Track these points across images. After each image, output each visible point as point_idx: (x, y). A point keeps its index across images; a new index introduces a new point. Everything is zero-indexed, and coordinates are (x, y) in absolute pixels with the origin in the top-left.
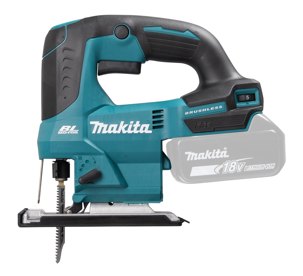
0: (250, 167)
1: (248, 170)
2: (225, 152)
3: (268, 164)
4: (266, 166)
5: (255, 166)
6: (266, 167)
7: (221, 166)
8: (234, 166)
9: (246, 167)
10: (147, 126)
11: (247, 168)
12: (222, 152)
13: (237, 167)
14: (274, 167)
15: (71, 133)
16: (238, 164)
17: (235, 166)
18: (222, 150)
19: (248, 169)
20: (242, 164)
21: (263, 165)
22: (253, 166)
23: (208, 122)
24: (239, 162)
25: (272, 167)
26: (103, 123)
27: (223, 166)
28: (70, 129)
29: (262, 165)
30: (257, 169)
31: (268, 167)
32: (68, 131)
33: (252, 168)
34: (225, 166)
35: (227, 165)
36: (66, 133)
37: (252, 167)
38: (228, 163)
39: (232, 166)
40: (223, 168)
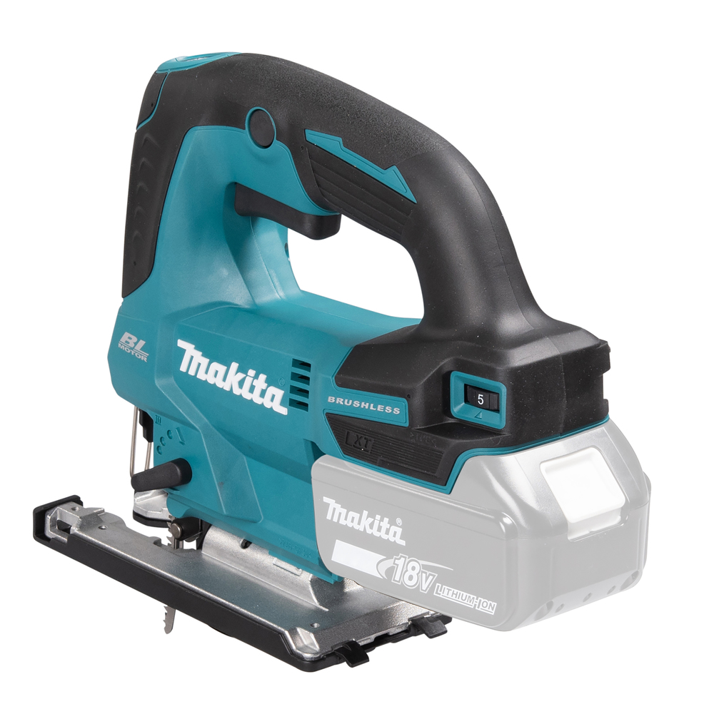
0: (446, 591)
1: (440, 596)
2: (399, 531)
3: (483, 600)
4: (478, 601)
5: (456, 591)
6: (477, 604)
7: (389, 563)
8: (414, 574)
9: (438, 586)
10: (279, 393)
11: (441, 591)
12: (393, 528)
13: (420, 579)
14: (494, 612)
15: (136, 354)
16: (423, 572)
17: (418, 574)
18: (392, 523)
19: (441, 593)
20: (430, 575)
21: (472, 596)
22: (453, 589)
23: (370, 440)
24: (425, 567)
25: (490, 610)
26: (201, 353)
27: (394, 563)
28: (136, 344)
29: (469, 597)
30: (459, 601)
31: (481, 607)
32: (132, 349)
33: (450, 596)
34: (398, 565)
35: (400, 562)
36: (129, 352)
37: (451, 592)
38: (403, 559)
39: (410, 572)
40: (393, 568)
